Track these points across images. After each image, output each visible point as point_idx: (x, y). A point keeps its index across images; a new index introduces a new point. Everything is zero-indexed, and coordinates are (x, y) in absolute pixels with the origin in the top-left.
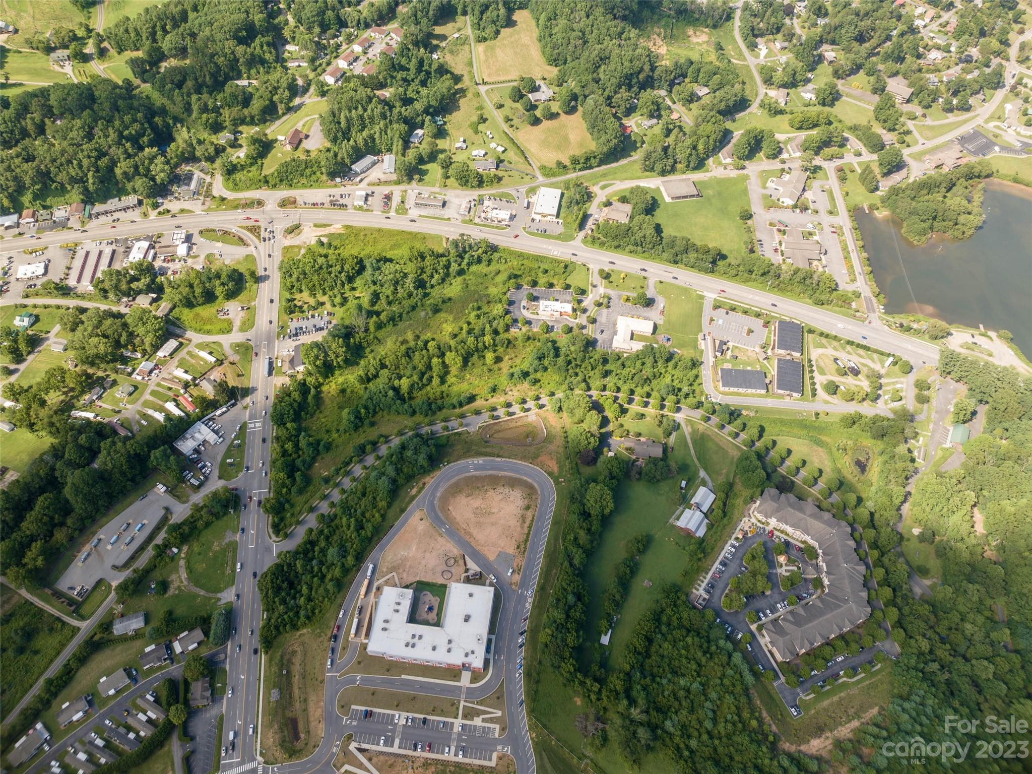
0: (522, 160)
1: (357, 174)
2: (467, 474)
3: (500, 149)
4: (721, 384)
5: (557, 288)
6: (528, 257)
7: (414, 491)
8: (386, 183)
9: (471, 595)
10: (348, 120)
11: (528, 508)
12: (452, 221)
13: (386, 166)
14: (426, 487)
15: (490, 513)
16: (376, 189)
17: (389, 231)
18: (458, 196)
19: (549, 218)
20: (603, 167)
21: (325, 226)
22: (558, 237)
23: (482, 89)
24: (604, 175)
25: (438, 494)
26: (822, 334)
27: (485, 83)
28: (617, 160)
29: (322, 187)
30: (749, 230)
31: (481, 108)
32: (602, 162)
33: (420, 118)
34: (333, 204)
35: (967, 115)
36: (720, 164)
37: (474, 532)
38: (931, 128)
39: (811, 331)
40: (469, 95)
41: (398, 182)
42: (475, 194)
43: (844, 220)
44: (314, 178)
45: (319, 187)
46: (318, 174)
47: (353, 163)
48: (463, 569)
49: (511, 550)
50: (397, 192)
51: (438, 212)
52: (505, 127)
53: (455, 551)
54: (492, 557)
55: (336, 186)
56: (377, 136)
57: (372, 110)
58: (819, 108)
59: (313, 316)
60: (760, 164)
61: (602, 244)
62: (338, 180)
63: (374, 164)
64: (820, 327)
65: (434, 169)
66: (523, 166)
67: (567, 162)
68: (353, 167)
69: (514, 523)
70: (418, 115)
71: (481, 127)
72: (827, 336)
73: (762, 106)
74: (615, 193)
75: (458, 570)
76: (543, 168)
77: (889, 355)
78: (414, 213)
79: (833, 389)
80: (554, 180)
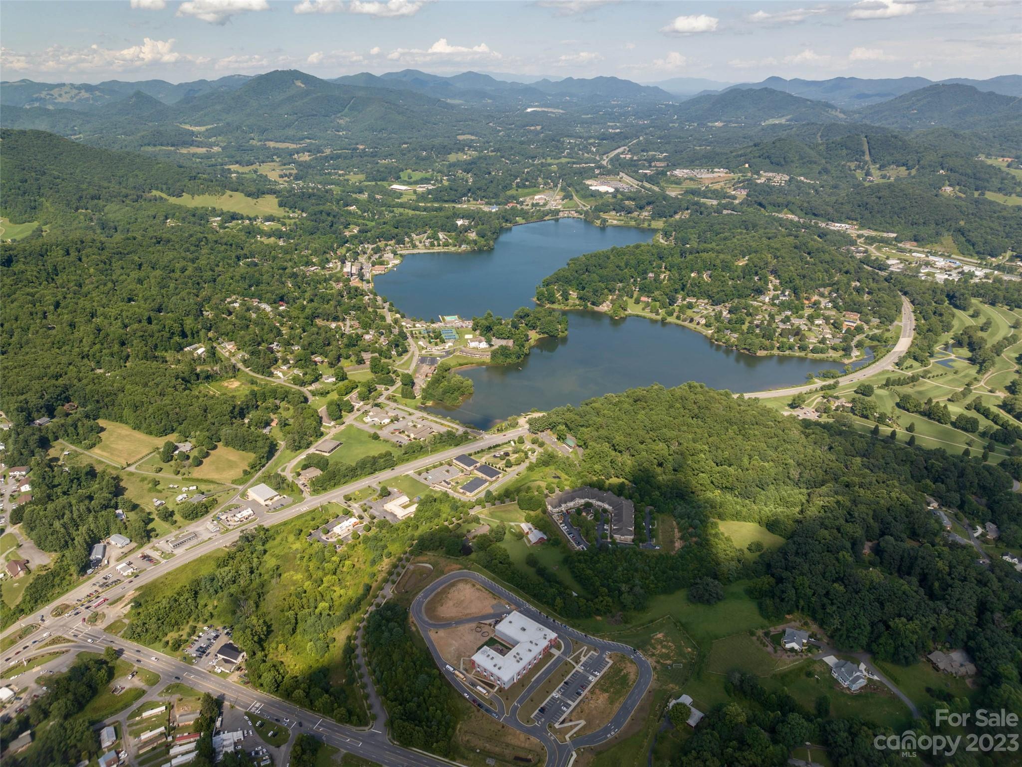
0: (216, 486)
1: (99, 561)
2: (424, 605)
3: (195, 488)
4: (468, 494)
5: (331, 520)
6: (292, 521)
7: (413, 629)
8: (131, 551)
9: (510, 622)
10: (64, 526)
11: (474, 586)
12: (214, 538)
13: (117, 543)
14: (415, 622)
15: (463, 601)
16: (130, 558)
17: (177, 569)
18: (197, 526)
19: (276, 499)
20: (270, 462)
21: (120, 599)
22: (294, 503)
23: (132, 469)
24: (276, 465)
25: (427, 619)
26: (475, 453)
27: (129, 465)
28: (273, 455)
29: (78, 585)
30: (386, 441)
31: (143, 479)
32: (269, 458)
33: (113, 502)
34: (105, 585)
35: (409, 354)
36: (329, 427)
37: (468, 611)
38: (403, 364)
39: (470, 455)
40: (125, 477)
41: (141, 545)
42: (210, 516)
43: (419, 414)
44: (65, 583)
45: (75, 587)
46: (68, 577)
47: (90, 554)
48: (487, 627)
49: (495, 602)
50: (147, 550)
51: (194, 542)
52: (180, 477)
53: (474, 625)
54: (492, 611)
55: (89, 578)
56: (92, 526)
57: (78, 510)
58: (341, 384)
59: (199, 637)
60: (349, 419)
61: (325, 489)
62: (89, 571)
63: (105, 547)
64: (472, 451)
65: (158, 524)
66: (220, 488)
67: (248, 469)
68: (93, 557)
69: (477, 594)
70: (110, 500)
71: (159, 487)
72: (478, 452)
73: (314, 395)
74: (296, 466)
75: (486, 629)
76: (234, 482)
77: (509, 442)
78: (179, 551)
79: (509, 465)
80: (252, 481)
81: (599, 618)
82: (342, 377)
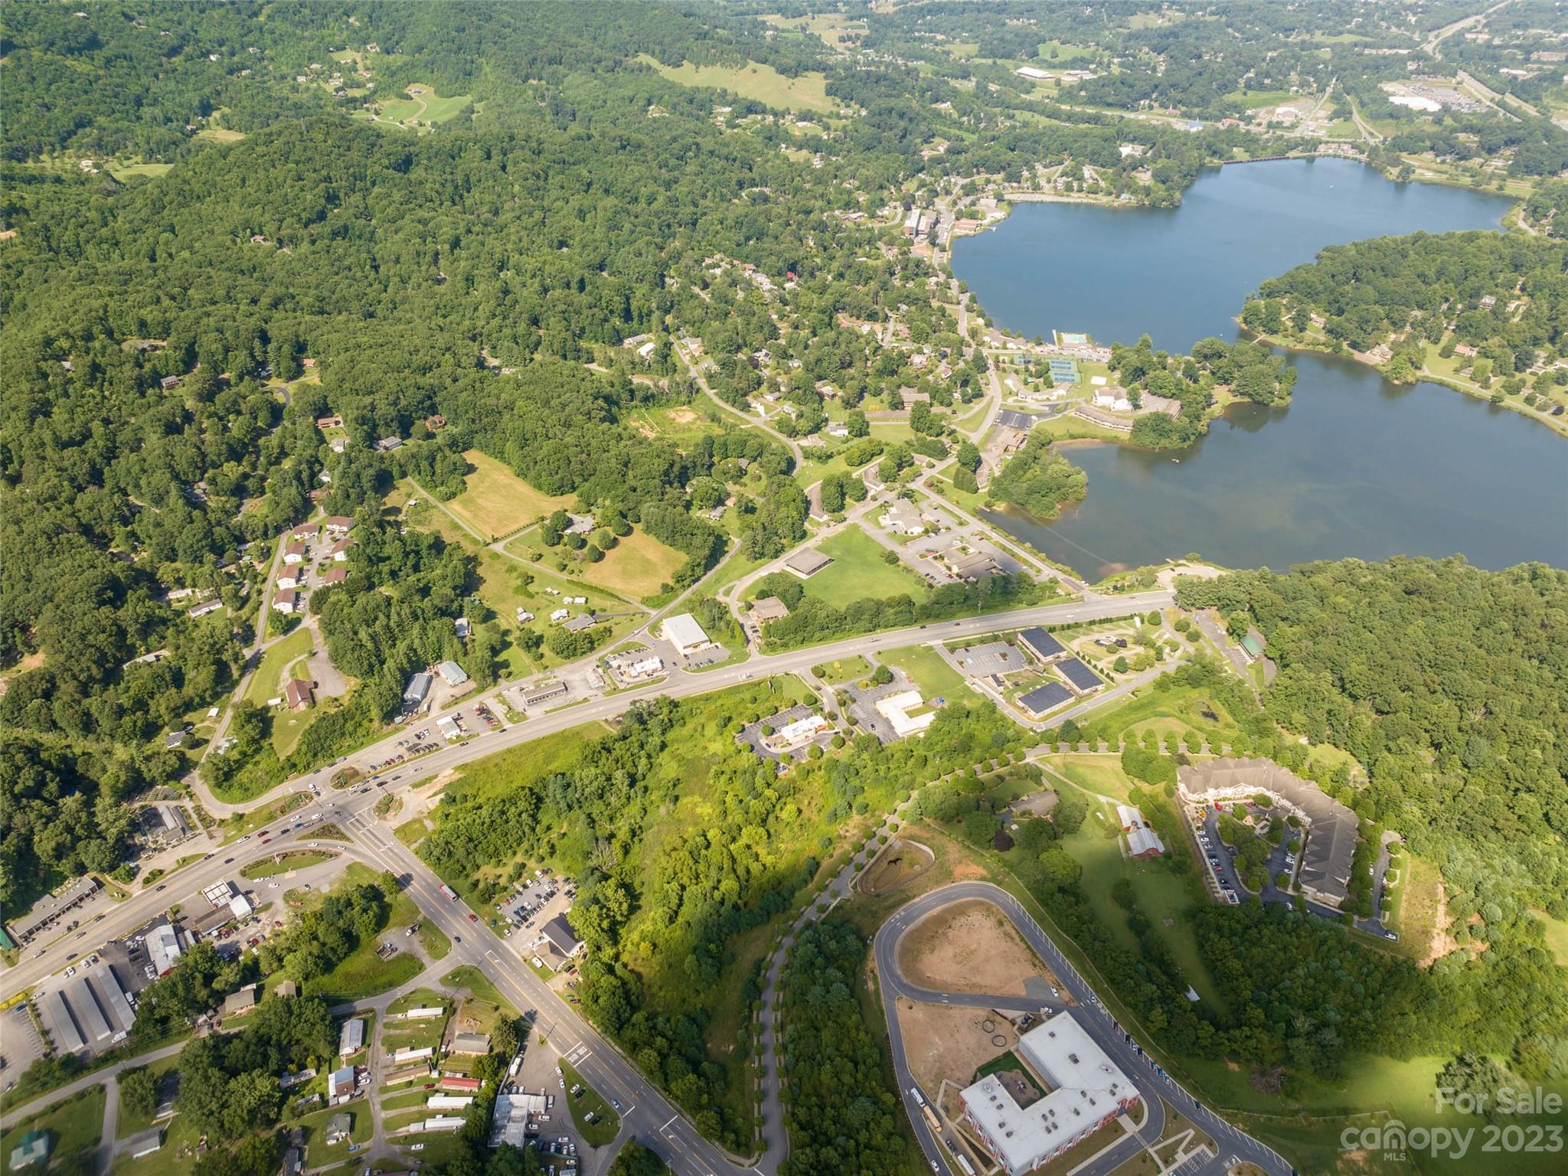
0: (616, 602)
1: (417, 703)
2: (903, 935)
3: (583, 600)
4: (1032, 713)
5: (783, 710)
6: (719, 695)
7: (871, 986)
8: (466, 696)
9: (1052, 1035)
10: (373, 638)
11: (1001, 923)
12: (593, 700)
13: (448, 676)
14: (877, 972)
15: (972, 952)
16: (461, 708)
17: (524, 745)
18: (572, 672)
19: (703, 646)
20: (710, 574)
21: (429, 780)
22: (731, 661)
23: (498, 548)
24: (718, 581)
25: (899, 972)
26: (1063, 628)
27: (495, 540)
28: (717, 561)
29: (379, 739)
30: (908, 570)
31: (512, 569)
32: (708, 567)
33: (456, 605)
34: (414, 749)
35: (985, 401)
36: (819, 524)
37: (978, 980)
38: (969, 420)
39: (1052, 630)
40: (485, 559)
41: (481, 689)
42: (593, 658)
43: (977, 525)
44: (361, 731)
45: (375, 741)
46: (365, 723)
47: (404, 691)
48: (1007, 1024)
49: (1032, 973)
50: (488, 699)
51: (558, 701)
52: (564, 576)
53: (981, 1013)
54: (1022, 992)
55: (397, 730)
56: (417, 643)
57: (399, 614)
58: (857, 441)
59: (525, 887)
60: (855, 512)
61: (785, 646)
62: (398, 719)
63: (430, 680)
64: (1057, 622)
65: (515, 655)
66: (621, 608)
67: (671, 582)
68: (408, 696)
69: (1004, 945)
70: (452, 601)
71: (531, 588)
72: (1069, 627)
73: (807, 457)
74: (749, 590)
75: (1004, 1028)
76: (646, 601)
77: (1132, 617)
78: (535, 712)
79: (1121, 667)
80: (672, 605)
81: (1234, 1066)
82: (860, 430)
